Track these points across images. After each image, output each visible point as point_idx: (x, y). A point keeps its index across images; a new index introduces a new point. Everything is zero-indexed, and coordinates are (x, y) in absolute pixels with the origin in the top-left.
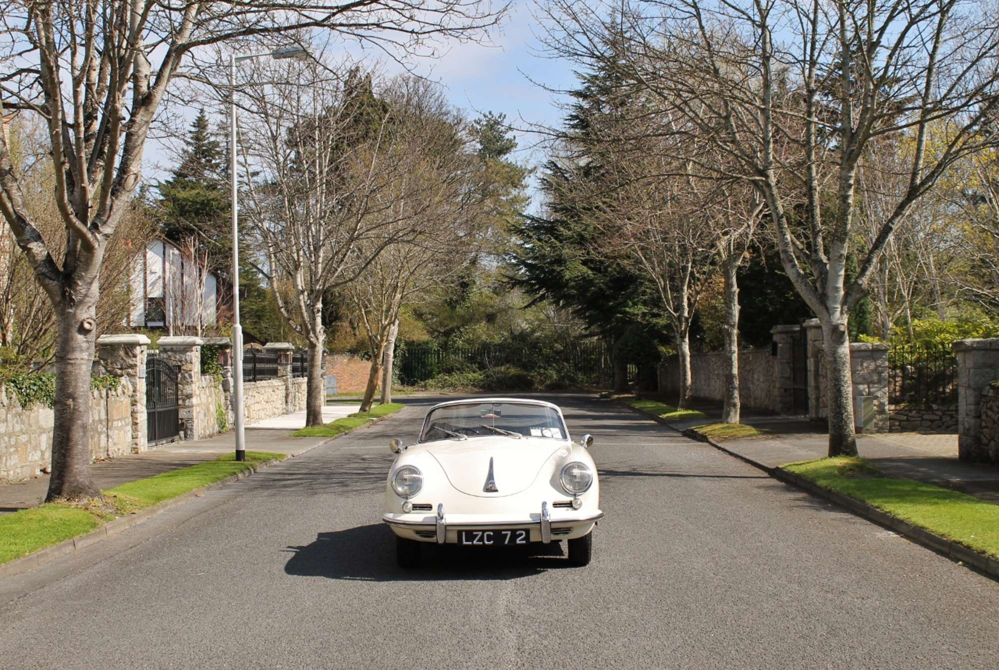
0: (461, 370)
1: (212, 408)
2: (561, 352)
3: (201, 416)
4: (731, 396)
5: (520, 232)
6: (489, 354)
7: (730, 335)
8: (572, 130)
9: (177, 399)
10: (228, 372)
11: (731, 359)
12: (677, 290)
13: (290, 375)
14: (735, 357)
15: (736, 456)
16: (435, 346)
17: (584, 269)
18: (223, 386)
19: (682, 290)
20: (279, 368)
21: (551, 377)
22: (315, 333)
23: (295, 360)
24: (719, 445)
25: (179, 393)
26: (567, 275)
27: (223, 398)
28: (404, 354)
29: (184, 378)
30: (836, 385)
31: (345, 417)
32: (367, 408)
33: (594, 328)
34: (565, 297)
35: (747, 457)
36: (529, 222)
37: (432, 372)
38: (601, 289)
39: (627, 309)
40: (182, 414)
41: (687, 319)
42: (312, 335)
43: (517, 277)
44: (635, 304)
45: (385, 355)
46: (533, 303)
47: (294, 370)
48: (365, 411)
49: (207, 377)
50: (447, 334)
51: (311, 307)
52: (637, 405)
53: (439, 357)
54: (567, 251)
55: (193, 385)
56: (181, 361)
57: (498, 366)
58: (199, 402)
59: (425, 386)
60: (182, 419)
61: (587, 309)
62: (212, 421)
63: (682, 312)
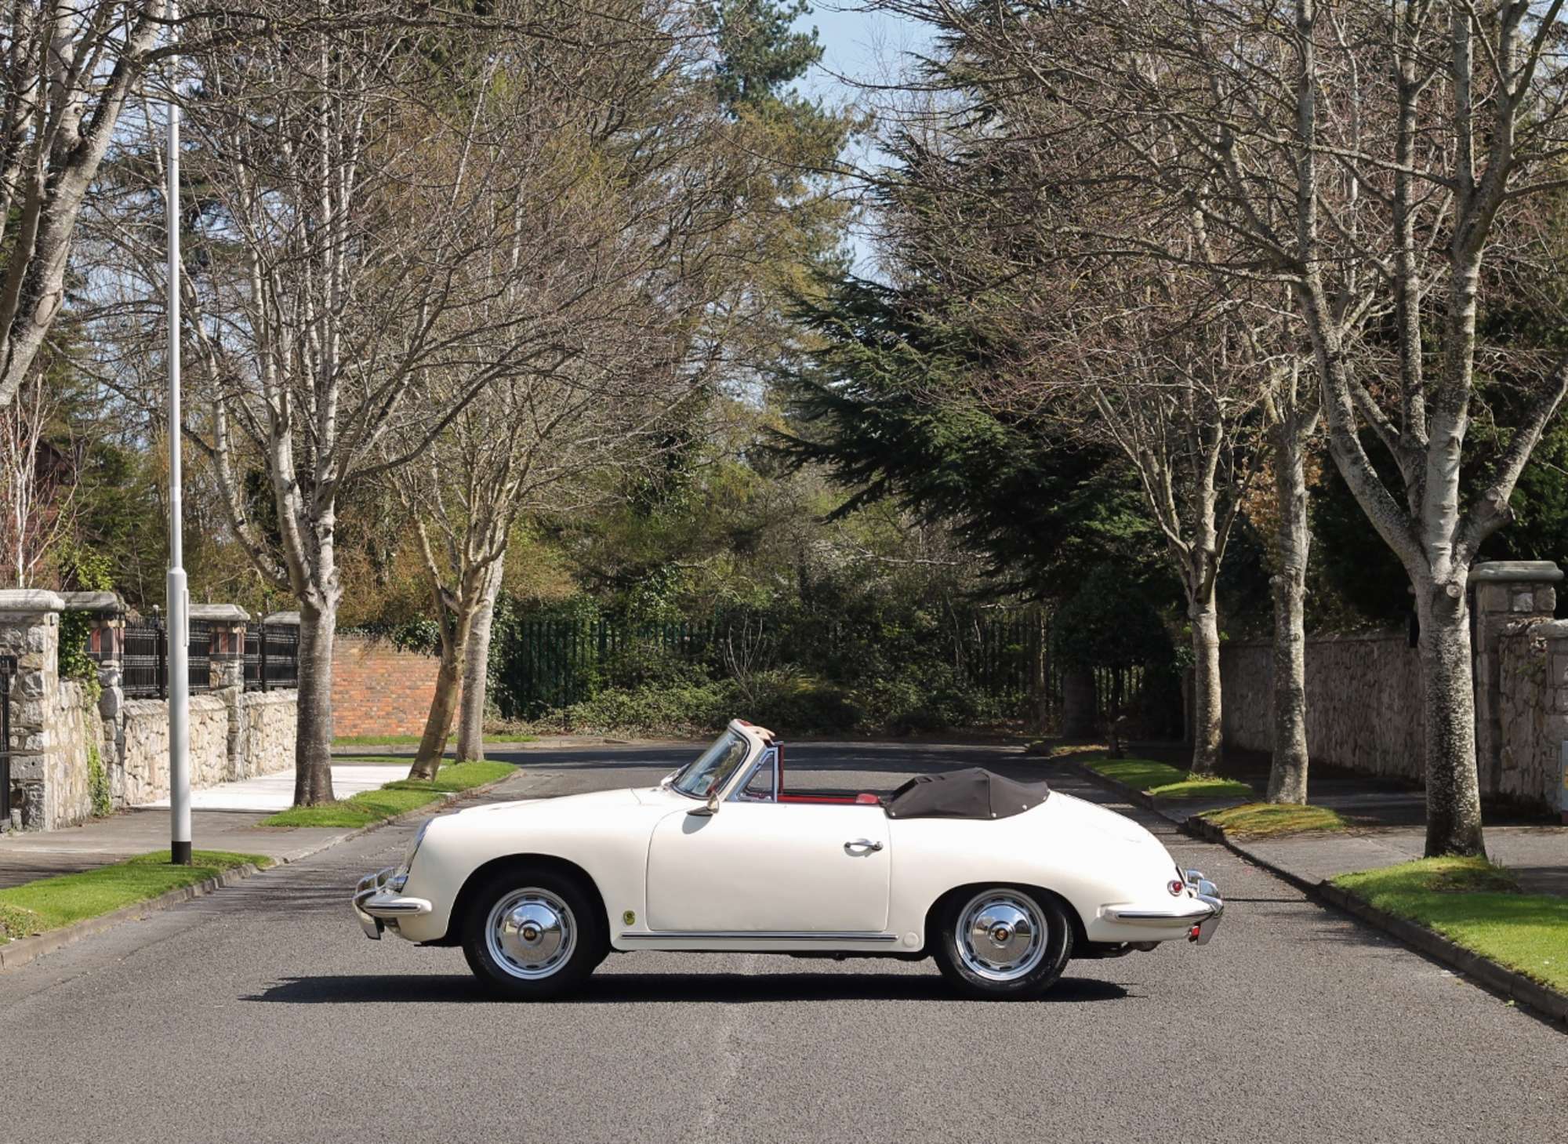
0: (664, 681)
1: (81, 759)
2: (931, 634)
3: (59, 774)
4: (1286, 740)
6: (737, 638)
7: (1286, 599)
9: (7, 735)
10: (112, 674)
11: (1288, 654)
13: (239, 685)
14: (1298, 649)
15: (1264, 867)
16: (590, 615)
18: (100, 708)
19: (1203, 486)
20: (213, 666)
21: (903, 701)
22: (317, 585)
23: (249, 647)
25: (12, 720)
27: (100, 733)
28: (512, 635)
29: (23, 685)
30: (1440, 709)
31: (378, 788)
32: (428, 770)
34: (933, 489)
35: (1284, 867)
37: (584, 683)
38: (1026, 472)
39: (1096, 525)
40: (18, 768)
41: (1212, 558)
42: (311, 589)
44: (1114, 511)
45: (475, 638)
46: (854, 504)
48: (422, 775)
49: (71, 684)
51: (310, 521)
52: (1106, 771)
53: (602, 645)
55: (44, 703)
56: (16, 648)
57: (762, 669)
58: (54, 743)
59: (566, 721)
60: (16, 781)
61: (993, 524)
62: (80, 788)
63: (1200, 542)
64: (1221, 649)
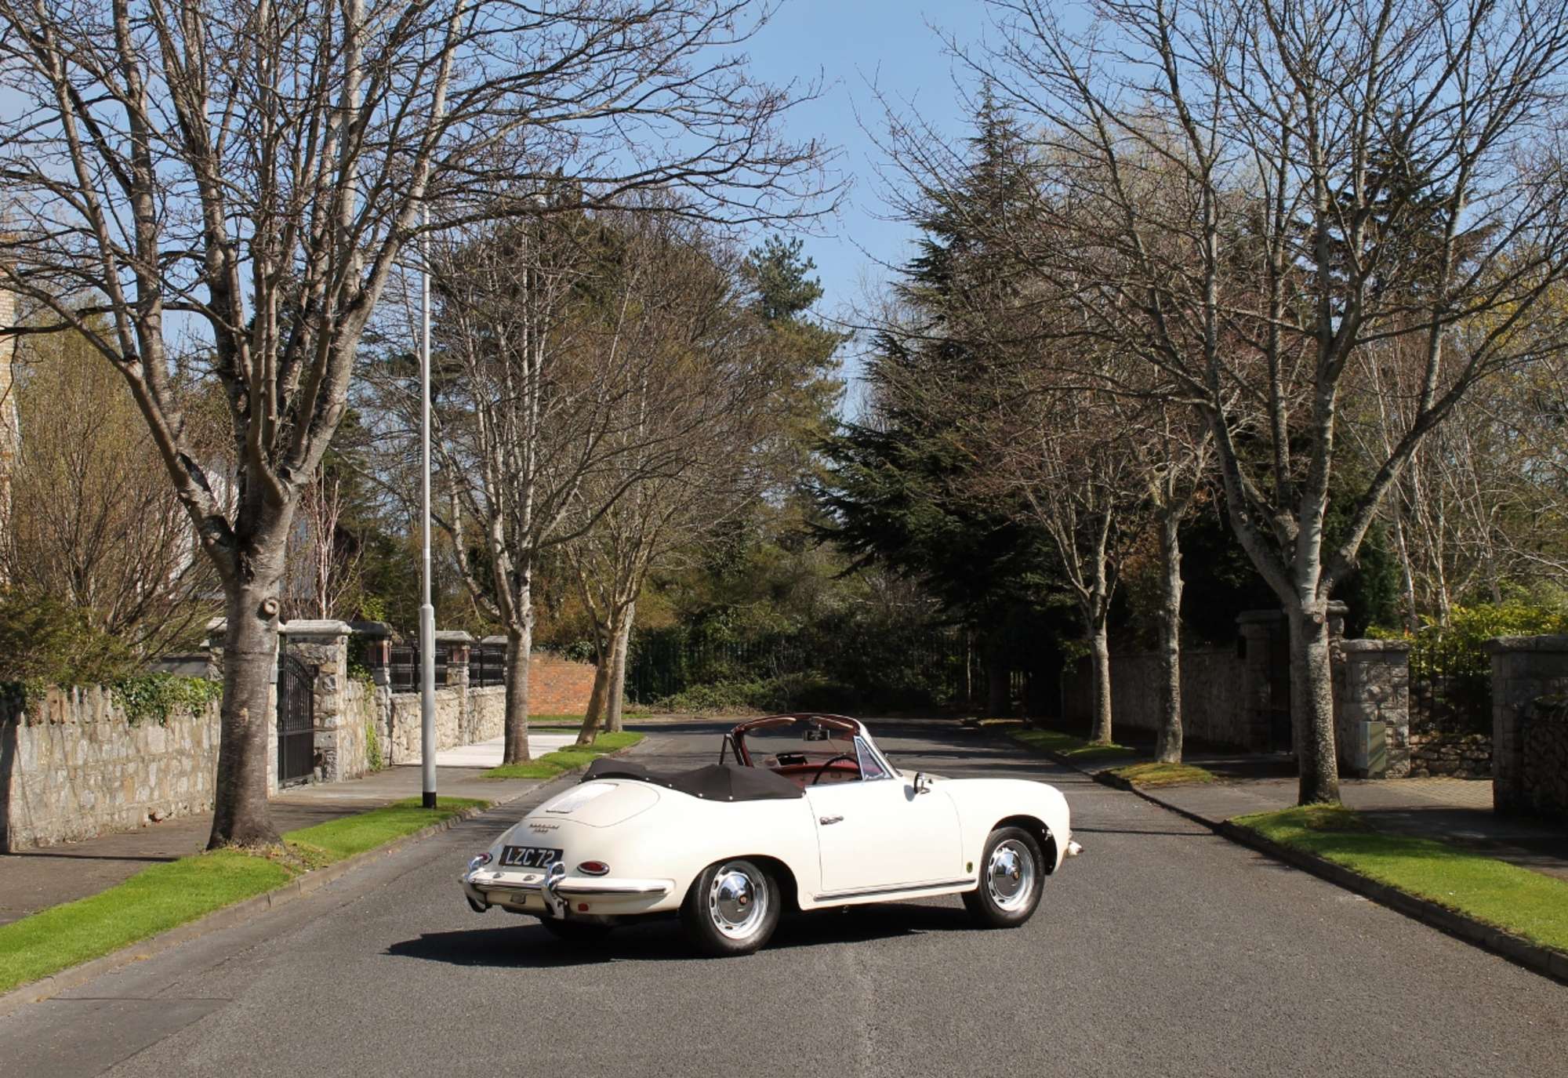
0: (730, 678)
1: (361, 733)
3: (347, 743)
4: (1166, 719)
5: (832, 450)
6: (777, 651)
7: (1167, 626)
8: (918, 283)
9: (312, 717)
10: (384, 676)
11: (1167, 663)
12: (1087, 550)
13: (466, 683)
14: (1175, 659)
15: (1170, 808)
16: (683, 638)
17: (939, 513)
18: (375, 698)
19: (1097, 553)
20: (450, 670)
23: (472, 658)
24: (1147, 794)
25: (316, 707)
26: (911, 521)
27: (375, 716)
28: (638, 651)
29: (323, 684)
31: (556, 750)
32: (588, 740)
33: (957, 611)
34: (908, 559)
35: (1186, 809)
36: (848, 434)
37: (681, 681)
40: (320, 740)
41: (1104, 600)
42: (514, 619)
43: (827, 525)
46: (854, 568)
47: (472, 675)
48: (585, 742)
49: (355, 683)
52: (1026, 737)
53: (692, 657)
54: (912, 484)
55: (337, 696)
56: (320, 659)
57: (792, 671)
58: (344, 723)
59: (671, 705)
60: (318, 748)
61: (943, 579)
62: (361, 752)
63: (1097, 588)
64: (1110, 659)
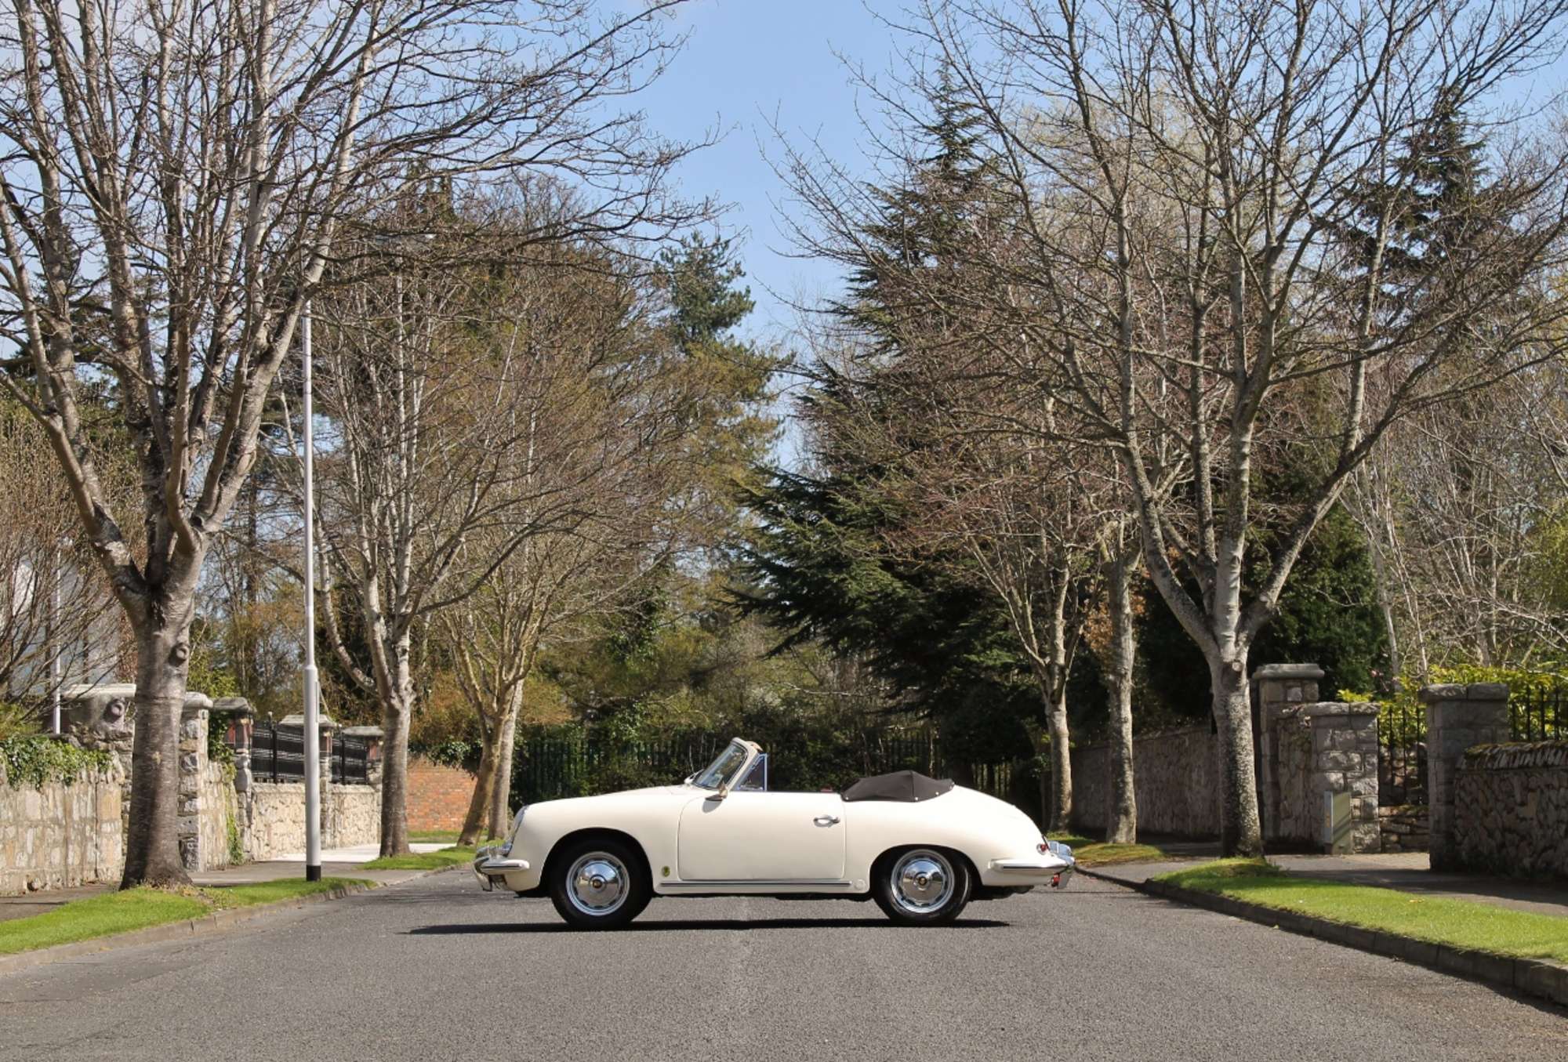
1: (222, 821)
3: (209, 830)
5: (760, 504)
6: (695, 752)
7: (1117, 692)
8: (863, 302)
10: (243, 760)
11: (1119, 735)
14: (1127, 728)
17: (886, 578)
18: (237, 784)
19: (1054, 617)
26: (853, 589)
27: (235, 803)
29: (183, 764)
31: (436, 851)
32: (473, 839)
33: (907, 695)
34: (848, 631)
36: (776, 482)
39: (973, 657)
41: (1063, 670)
43: (755, 594)
44: (987, 647)
46: (788, 643)
47: (335, 769)
48: (468, 843)
49: (217, 765)
50: (606, 712)
54: (851, 543)
55: (198, 777)
58: (205, 806)
61: (893, 659)
62: (222, 842)
